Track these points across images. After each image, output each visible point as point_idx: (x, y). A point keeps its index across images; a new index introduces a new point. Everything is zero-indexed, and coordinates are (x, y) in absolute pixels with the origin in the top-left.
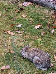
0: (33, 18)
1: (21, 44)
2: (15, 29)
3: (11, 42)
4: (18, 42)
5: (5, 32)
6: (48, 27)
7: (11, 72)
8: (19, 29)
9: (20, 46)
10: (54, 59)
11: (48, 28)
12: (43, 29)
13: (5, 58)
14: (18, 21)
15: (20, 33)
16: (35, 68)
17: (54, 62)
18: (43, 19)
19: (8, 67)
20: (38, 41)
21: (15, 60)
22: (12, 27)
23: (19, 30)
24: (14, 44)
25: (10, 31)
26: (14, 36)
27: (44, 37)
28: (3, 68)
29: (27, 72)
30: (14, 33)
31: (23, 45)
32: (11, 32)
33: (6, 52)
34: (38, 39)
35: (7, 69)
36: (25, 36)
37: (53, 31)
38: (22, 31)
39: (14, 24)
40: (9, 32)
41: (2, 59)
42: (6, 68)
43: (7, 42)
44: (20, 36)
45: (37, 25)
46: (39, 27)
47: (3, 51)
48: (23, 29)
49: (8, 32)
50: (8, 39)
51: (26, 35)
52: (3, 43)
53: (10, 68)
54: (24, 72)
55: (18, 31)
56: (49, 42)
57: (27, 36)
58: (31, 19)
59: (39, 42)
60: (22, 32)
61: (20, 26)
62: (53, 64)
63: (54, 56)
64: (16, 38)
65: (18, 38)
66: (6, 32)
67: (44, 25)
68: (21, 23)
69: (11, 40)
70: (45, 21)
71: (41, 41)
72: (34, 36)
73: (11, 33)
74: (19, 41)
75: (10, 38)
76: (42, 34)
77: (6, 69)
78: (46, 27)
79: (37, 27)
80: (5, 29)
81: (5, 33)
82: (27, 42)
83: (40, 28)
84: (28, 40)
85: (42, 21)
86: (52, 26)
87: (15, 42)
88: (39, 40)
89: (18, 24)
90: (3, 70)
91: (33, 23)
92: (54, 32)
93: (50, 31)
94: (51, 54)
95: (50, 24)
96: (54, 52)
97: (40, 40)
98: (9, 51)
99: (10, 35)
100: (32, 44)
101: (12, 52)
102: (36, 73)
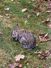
0: (20, 2)
1: (9, 26)
2: (4, 12)
4: (6, 24)
8: (7, 12)
9: (8, 28)
10: (39, 39)
11: (34, 11)
12: (29, 12)
14: (6, 4)
15: (8, 16)
16: (21, 47)
17: (39, 42)
18: (30, 3)
20: (24, 23)
21: (3, 40)
22: (1, 10)
24: (2, 26)
26: (2, 18)
29: (15, 51)
30: (3, 16)
31: (11, 27)
36: (13, 19)
38: (10, 14)
39: (3, 8)
44: (8, 18)
45: (24, 8)
46: (26, 10)
48: (11, 12)
51: (13, 17)
54: (11, 51)
55: (6, 14)
56: (34, 24)
58: (18, 3)
59: (25, 24)
60: (10, 15)
61: (8, 9)
63: (39, 37)
64: (5, 20)
65: (6, 20)
67: (30, 8)
68: (9, 6)
70: (31, 5)
71: (27, 23)
72: (20, 18)
74: (7, 23)
76: (28, 16)
78: (32, 11)
79: (24, 10)
82: (15, 24)
83: (26, 11)
84: (15, 22)
85: (28, 5)
86: (38, 9)
87: (4, 24)
88: (25, 22)
91: (20, 6)
92: (39, 15)
93: (35, 14)
94: (36, 34)
95: (35, 8)
96: (39, 33)
97: (26, 22)
101: (1, 33)
102: (22, 52)
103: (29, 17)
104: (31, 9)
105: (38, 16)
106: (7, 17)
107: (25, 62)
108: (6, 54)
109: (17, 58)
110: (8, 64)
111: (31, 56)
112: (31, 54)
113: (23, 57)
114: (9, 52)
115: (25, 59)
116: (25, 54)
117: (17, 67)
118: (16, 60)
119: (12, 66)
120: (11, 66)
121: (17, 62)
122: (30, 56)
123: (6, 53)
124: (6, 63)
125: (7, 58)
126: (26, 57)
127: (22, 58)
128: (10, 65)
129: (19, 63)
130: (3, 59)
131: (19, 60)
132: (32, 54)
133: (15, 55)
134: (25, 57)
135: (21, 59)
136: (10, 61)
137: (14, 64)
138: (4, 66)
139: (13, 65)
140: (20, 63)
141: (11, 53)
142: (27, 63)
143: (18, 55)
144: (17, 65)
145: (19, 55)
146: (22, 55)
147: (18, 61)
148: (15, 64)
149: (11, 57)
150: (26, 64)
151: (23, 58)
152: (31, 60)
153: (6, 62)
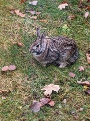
1: (35, 32)
2: (27, 7)
3: (19, 29)
4: (31, 29)
5: (11, 12)
6: (79, 7)
7: (18, 76)
8: (33, 8)
9: (34, 36)
10: (86, 59)
11: (80, 9)
12: (71, 10)
13: (9, 53)
15: (35, 15)
16: (55, 72)
17: (86, 63)
19: (13, 67)
20: (62, 29)
21: (24, 57)
23: (33, 10)
24: (24, 32)
25: (18, 11)
26: (24, 18)
27: (73, 24)
28: (5, 68)
29: (43, 77)
30: (25, 15)
32: (20, 11)
33: (10, 44)
34: (63, 25)
35: (12, 71)
36: (42, 20)
37: (87, 14)
38: (38, 11)
39: (26, 0)
40: (17, 12)
41: (5, 54)
42: (10, 69)
43: (13, 28)
44: (35, 19)
45: (63, 3)
46: (66, 7)
47: (7, 41)
48: (40, 8)
49: (16, 11)
50: (15, 24)
51: (44, 18)
52: (6, 29)
53: (17, 69)
54: (37, 77)
55: (31, 12)
56: (79, 32)
57: (45, 20)
59: (64, 30)
60: (38, 13)
61: (35, 3)
62: (83, 66)
63: (87, 54)
64: (29, 22)
65: (30, 23)
66: (12, 12)
67: (73, 3)
69: (20, 25)
71: (67, 29)
72: (56, 20)
73: (20, 14)
74: (33, 27)
75: (19, 21)
76: (70, 18)
77: (9, 71)
78: (76, 8)
79: (62, 6)
80: (11, 7)
81: (10, 13)
82: (46, 30)
84: (46, 27)
86: (87, 6)
87: (26, 28)
88: (63, 27)
90: (4, 72)
92: (89, 16)
93: (82, 14)
94: (82, 50)
95: (82, 4)
96: (87, 48)
97: (65, 27)
98: (15, 43)
99: (19, 16)
100: (53, 33)
101: (20, 44)
102: (56, 79)
104: (76, 4)
105: (86, 17)
106: (32, 16)
107: (61, 97)
108: (28, 82)
109: (47, 90)
110: (30, 99)
111: (71, 88)
112: (71, 85)
113: (57, 88)
114: (34, 79)
115: (61, 92)
116: (61, 83)
117: (46, 105)
118: (46, 93)
119: (39, 103)
120: (35, 103)
121: (47, 97)
122: (70, 88)
123: (28, 79)
124: (27, 98)
125: (30, 89)
126: (63, 88)
127: (55, 90)
128: (34, 101)
129: (49, 98)
130: (23, 89)
131: (50, 94)
132: (73, 85)
133: (43, 84)
134: (61, 89)
135: (53, 91)
136: (35, 94)
137: (40, 100)
138: (24, 102)
139: (40, 101)
140: (52, 98)
141: (37, 80)
142: (63, 99)
143: (48, 84)
144: (46, 102)
145: (50, 85)
146: (55, 84)
147: (48, 95)
148: (43, 99)
149: (38, 87)
150: (61, 100)
151: (57, 90)
152: (71, 95)
153: (27, 96)
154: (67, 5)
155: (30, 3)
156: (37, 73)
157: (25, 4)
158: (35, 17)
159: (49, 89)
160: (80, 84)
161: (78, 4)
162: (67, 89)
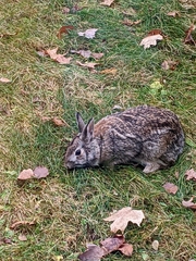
0: (136, 8)
1: (92, 96)
2: (74, 43)
3: (56, 89)
4: (82, 89)
5: (39, 53)
6: (187, 43)
7: (53, 190)
8: (86, 44)
9: (89, 105)
11: (188, 47)
12: (169, 49)
13: (35, 141)
14: (84, 16)
15: (91, 59)
16: (134, 181)
18: (174, 14)
19: (43, 172)
20: (149, 89)
22: (64, 34)
23: (86, 49)
24: (67, 96)
25: (55, 51)
26: (68, 66)
27: (172, 79)
28: (26, 174)
29: (108, 193)
30: (70, 58)
31: (100, 101)
32: (59, 52)
33: (37, 122)
34: (151, 81)
35: (40, 180)
36: (107, 71)
38: (97, 52)
39: (72, 28)
40: (52, 52)
41: (25, 144)
42: (36, 176)
43: (43, 87)
44: (90, 69)
45: (151, 34)
46: (158, 41)
47: (30, 115)
48: (102, 45)
49: (49, 51)
50: (47, 78)
51: (110, 66)
52: (29, 89)
53: (50, 176)
54: (95, 193)
55: (83, 53)
56: (186, 95)
57: (114, 71)
58: (131, 12)
59: (154, 93)
60: (97, 55)
61: (90, 33)
64: (77, 75)
65: (81, 77)
66: (41, 54)
67: (174, 35)
68: (95, 23)
69: (58, 81)
70: (177, 22)
71: (159, 90)
72: (136, 70)
73: (59, 57)
74: (86, 86)
75: (56, 72)
76: (166, 65)
77: (35, 179)
78: (181, 44)
79: (149, 41)
80: (39, 42)
81: (38, 56)
82: (114, 91)
83: (159, 45)
84: (115, 85)
85: (169, 22)
87: (72, 88)
88: (153, 86)
89: (84, 28)
90: (23, 181)
91: (138, 25)
93: (193, 58)
94: (193, 135)
95: (194, 35)
97: (156, 85)
98: (48, 119)
99: (55, 62)
100: (129, 98)
101: (59, 122)
102: (136, 197)
103: (168, 67)
104: (179, 36)
106: (84, 62)
107: (146, 236)
108: (76, 203)
109: (117, 220)
110: (80, 239)
111: (168, 217)
112: (169, 210)
113: (138, 217)
114: (89, 197)
115: (147, 224)
116: (147, 206)
117: (113, 252)
118: (114, 228)
119: (98, 249)
120: (91, 249)
121: (116, 235)
122: (166, 216)
124: (73, 237)
125: (80, 218)
126: (152, 217)
127: (134, 222)
128: (89, 245)
129: (121, 238)
130: (64, 220)
131: (123, 229)
132: (174, 209)
133: (109, 208)
134: (147, 218)
135: (130, 223)
136: (90, 230)
137: (102, 242)
138: (66, 247)
139: (101, 245)
140: (127, 239)
141: (95, 199)
142: (152, 240)
143: (119, 209)
144: (115, 248)
145: (123, 210)
146: (134, 208)
147: (119, 232)
148: (108, 240)
149: (95, 213)
150: (147, 243)
151: (138, 221)
152: (169, 231)
153: (73, 233)
154: (160, 37)
155: (81, 34)
156: (95, 184)
157: (70, 37)
158: (92, 65)
159: (121, 219)
160: (188, 209)
161: (185, 37)
162: (161, 218)
